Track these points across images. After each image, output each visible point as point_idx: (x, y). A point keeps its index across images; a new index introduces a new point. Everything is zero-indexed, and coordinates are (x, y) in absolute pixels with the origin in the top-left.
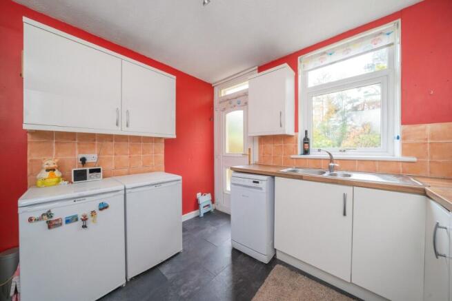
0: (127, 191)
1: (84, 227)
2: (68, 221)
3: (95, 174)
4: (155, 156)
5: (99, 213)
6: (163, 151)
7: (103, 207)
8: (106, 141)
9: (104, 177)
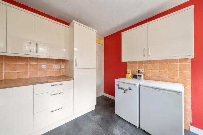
0: (140, 86)
1: (125, 93)
2: (122, 89)
3: (140, 77)
4: (180, 72)
5: (128, 90)
6: (190, 69)
7: (130, 89)
8: (148, 63)
9: (144, 79)
